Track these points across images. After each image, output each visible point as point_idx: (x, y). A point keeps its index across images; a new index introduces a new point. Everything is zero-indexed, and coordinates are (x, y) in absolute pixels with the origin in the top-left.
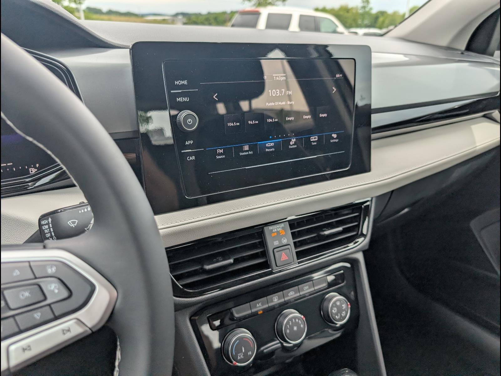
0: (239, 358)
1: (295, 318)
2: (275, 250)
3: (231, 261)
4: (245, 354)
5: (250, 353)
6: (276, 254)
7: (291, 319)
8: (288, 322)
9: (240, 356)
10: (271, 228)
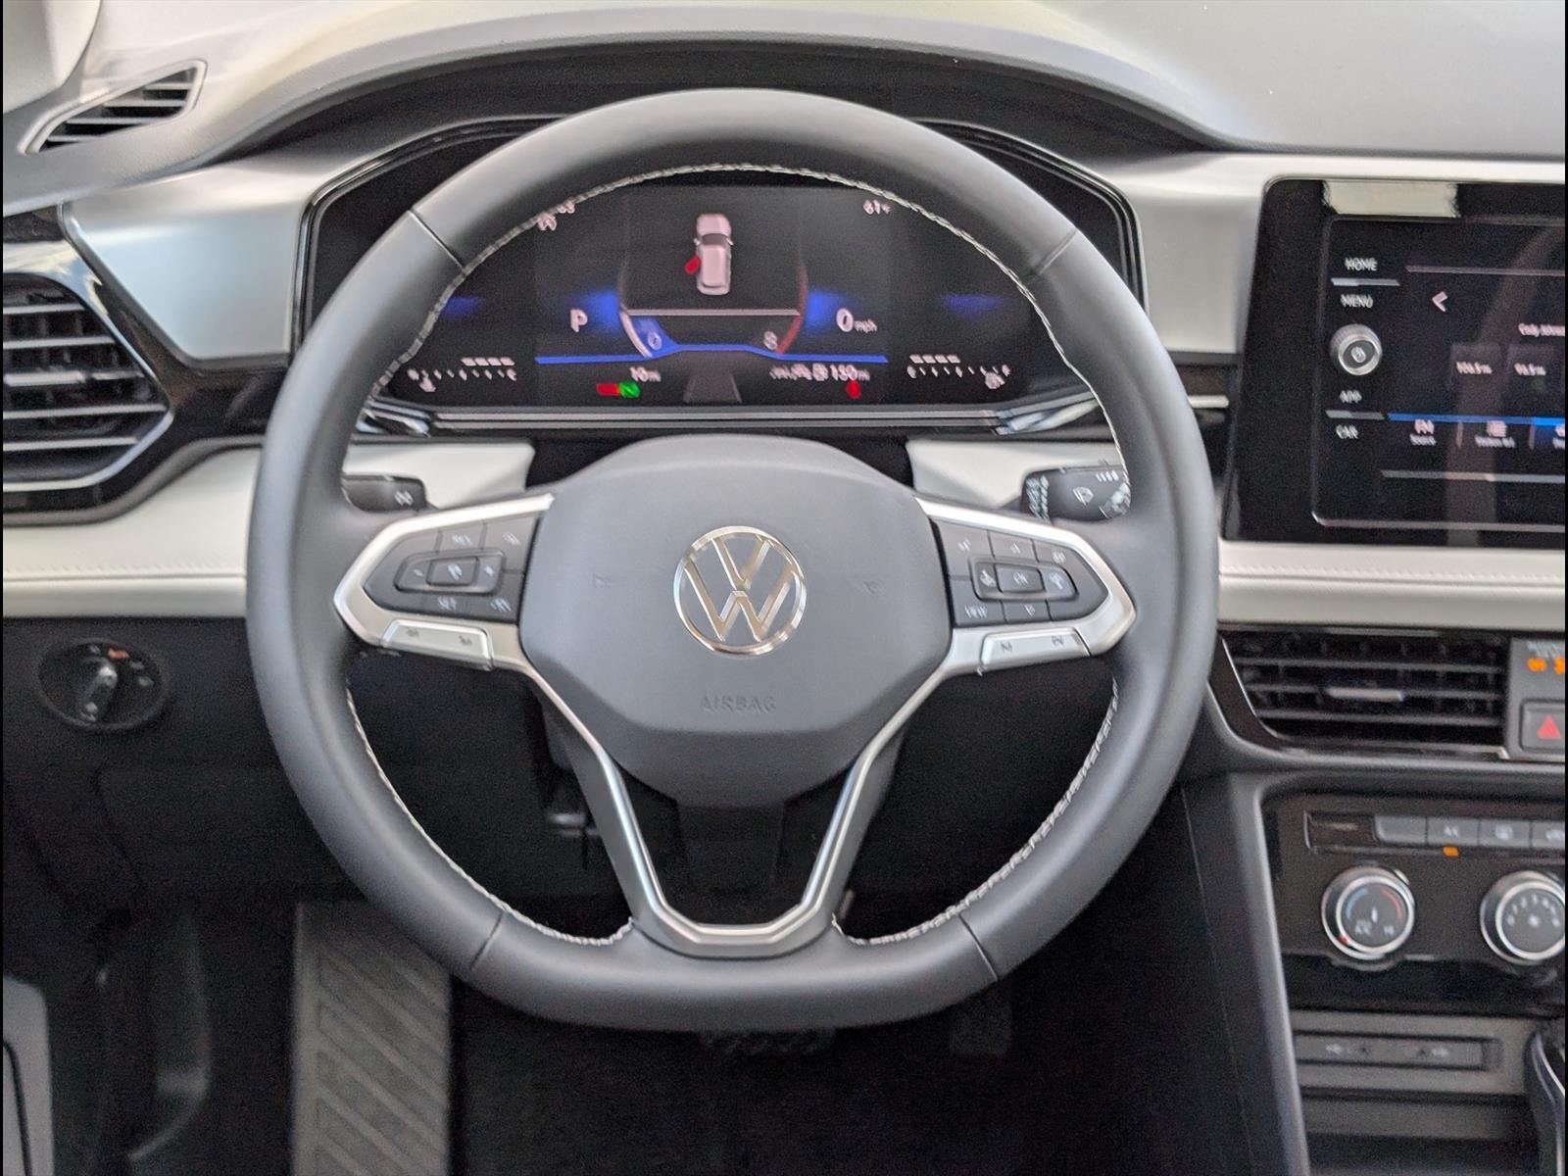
0: (1358, 930)
1: (1541, 894)
2: (1527, 707)
3: (1398, 695)
4: (1377, 927)
5: (1390, 930)
6: (1528, 717)
7: (1527, 893)
8: (1516, 899)
9: (1362, 928)
10: (1532, 645)
